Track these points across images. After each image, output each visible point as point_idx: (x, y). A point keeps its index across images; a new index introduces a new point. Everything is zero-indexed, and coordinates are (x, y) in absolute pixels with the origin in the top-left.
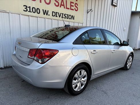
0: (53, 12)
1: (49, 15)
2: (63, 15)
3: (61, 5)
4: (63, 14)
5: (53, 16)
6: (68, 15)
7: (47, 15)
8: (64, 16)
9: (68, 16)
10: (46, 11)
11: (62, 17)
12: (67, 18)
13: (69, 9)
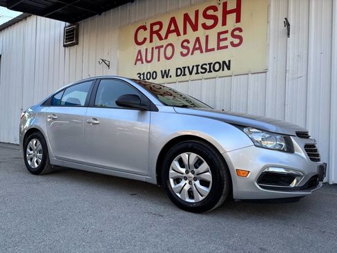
0: (177, 69)
1: (171, 77)
2: (199, 67)
3: (195, 49)
4: (197, 66)
5: (177, 76)
6: (210, 64)
7: (167, 77)
8: (200, 70)
9: (212, 65)
10: (165, 71)
11: (197, 73)
12: (210, 71)
13: (213, 50)
